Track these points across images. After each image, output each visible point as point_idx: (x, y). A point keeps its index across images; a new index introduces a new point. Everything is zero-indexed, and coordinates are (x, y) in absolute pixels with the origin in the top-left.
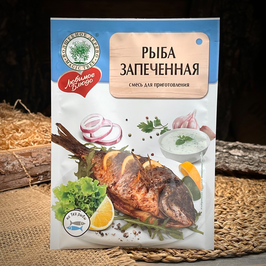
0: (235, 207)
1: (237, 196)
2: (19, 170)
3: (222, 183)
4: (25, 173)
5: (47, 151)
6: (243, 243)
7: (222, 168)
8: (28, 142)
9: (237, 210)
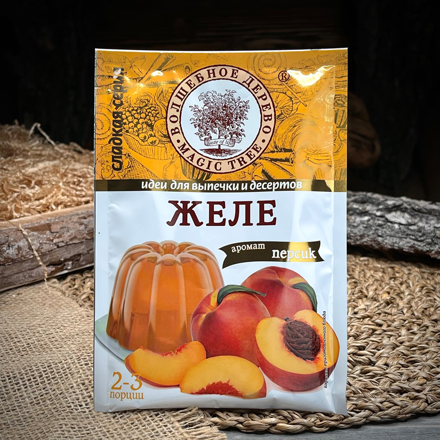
0: (396, 320)
1: (401, 298)
2: (30, 256)
3: (376, 270)
4: (38, 261)
5: (79, 220)
6: (410, 397)
7: (371, 245)
8: (46, 204)
9: (400, 327)
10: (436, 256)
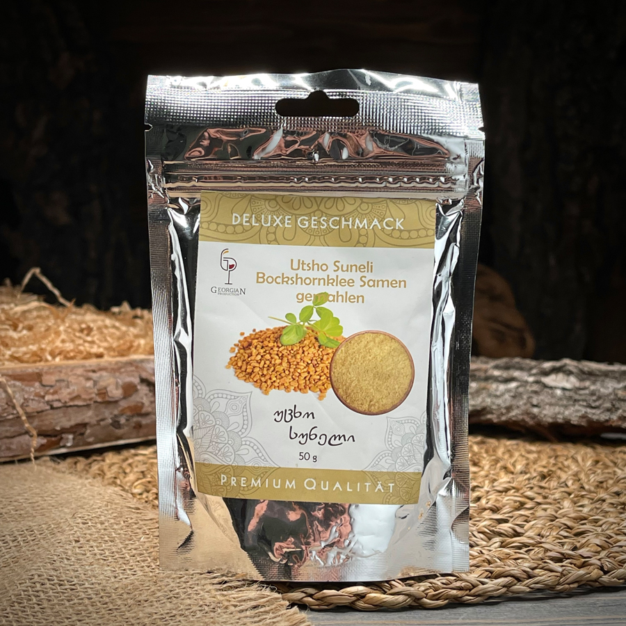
0: (556, 493)
1: (565, 471)
2: (8, 415)
4: (22, 424)
5: (85, 373)
6: (575, 565)
7: (523, 420)
8: (39, 353)
9: (562, 499)
10: (620, 423)
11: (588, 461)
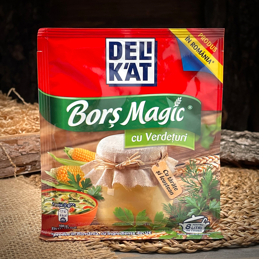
0: (242, 196)
1: (245, 185)
2: (3, 159)
4: (10, 162)
5: (36, 139)
6: (250, 233)
7: (227, 158)
8: (16, 129)
9: (244, 199)
11: (255, 180)
